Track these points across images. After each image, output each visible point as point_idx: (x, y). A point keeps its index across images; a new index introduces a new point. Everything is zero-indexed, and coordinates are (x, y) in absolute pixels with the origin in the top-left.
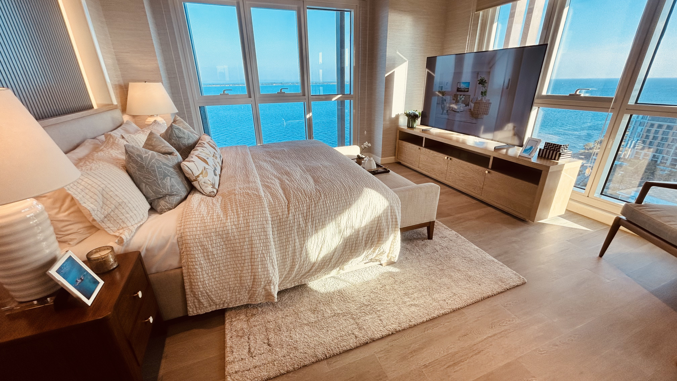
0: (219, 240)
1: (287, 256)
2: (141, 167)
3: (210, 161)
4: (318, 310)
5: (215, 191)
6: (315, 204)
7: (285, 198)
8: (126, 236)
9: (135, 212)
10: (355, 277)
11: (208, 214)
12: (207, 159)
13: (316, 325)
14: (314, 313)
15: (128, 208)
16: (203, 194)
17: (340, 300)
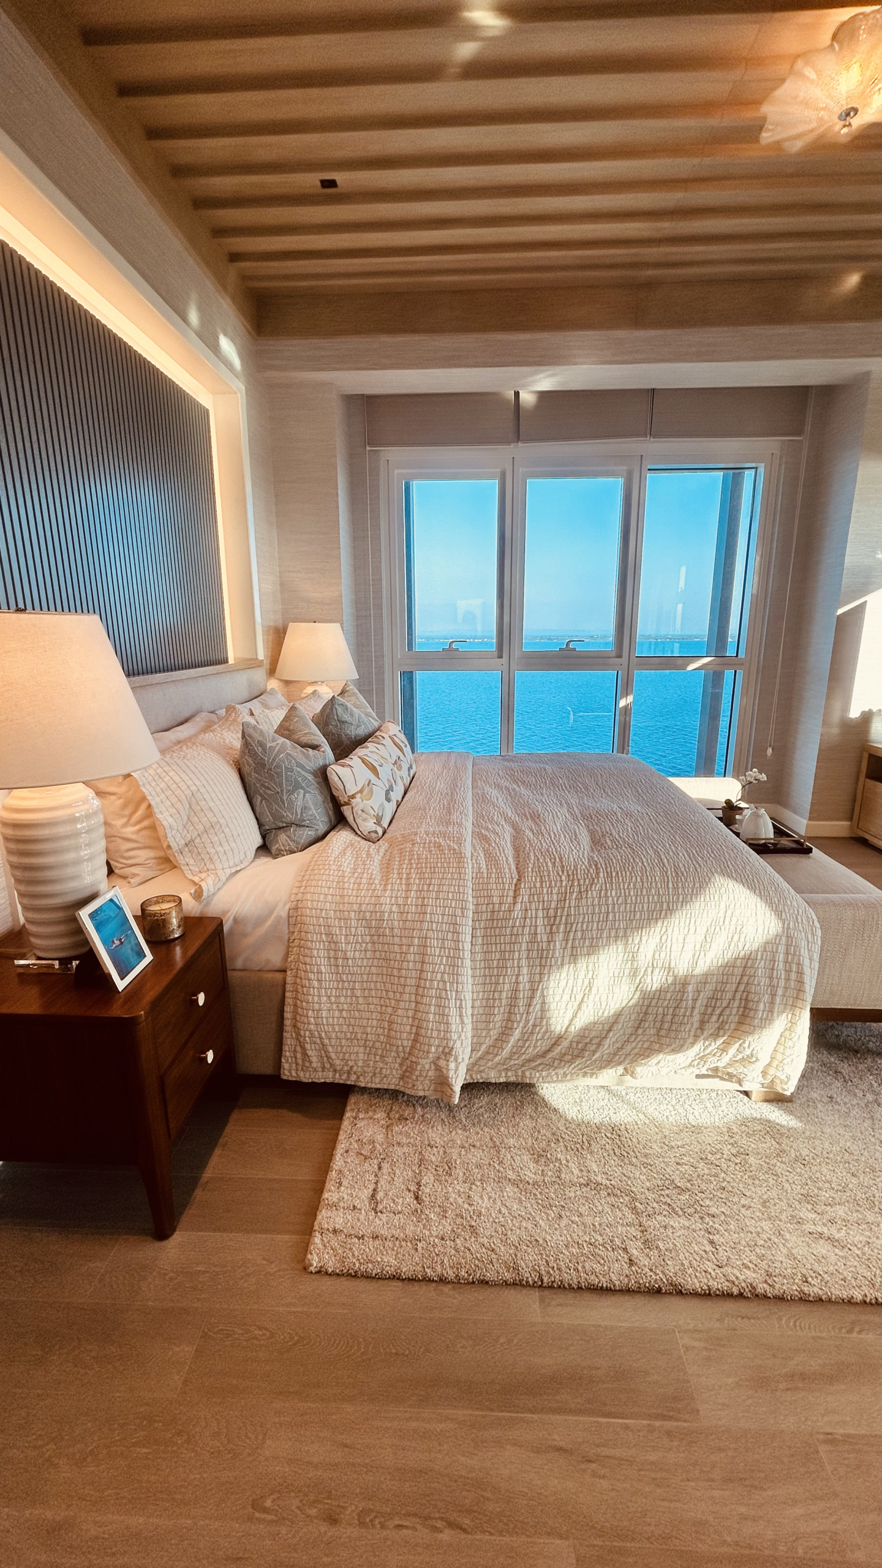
0: (363, 929)
1: (497, 1003)
2: (260, 765)
3: (385, 772)
4: (549, 1156)
5: (380, 833)
6: (580, 892)
7: (513, 867)
8: (208, 885)
9: (233, 845)
10: (665, 1107)
11: (354, 873)
12: (377, 767)
13: (534, 1191)
14: (537, 1162)
15: (223, 835)
16: (357, 833)
17: (611, 1152)
